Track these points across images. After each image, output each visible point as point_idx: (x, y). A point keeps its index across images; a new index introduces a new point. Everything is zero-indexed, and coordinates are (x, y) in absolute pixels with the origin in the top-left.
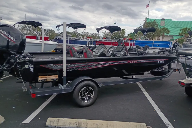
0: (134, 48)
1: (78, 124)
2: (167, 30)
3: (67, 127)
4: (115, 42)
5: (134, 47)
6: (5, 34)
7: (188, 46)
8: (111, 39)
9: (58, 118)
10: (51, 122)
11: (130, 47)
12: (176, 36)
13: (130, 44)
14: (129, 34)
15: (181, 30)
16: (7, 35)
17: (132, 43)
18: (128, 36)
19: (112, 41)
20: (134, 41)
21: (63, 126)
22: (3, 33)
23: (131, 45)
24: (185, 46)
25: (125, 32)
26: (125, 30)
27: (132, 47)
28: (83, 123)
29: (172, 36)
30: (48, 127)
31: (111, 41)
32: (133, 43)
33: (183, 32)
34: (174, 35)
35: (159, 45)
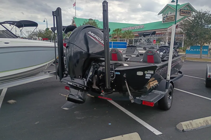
1: (206, 122)
3: (200, 127)
6: (95, 37)
7: (140, 47)
9: (189, 121)
10: (186, 126)
16: (97, 39)
21: (197, 127)
22: (92, 35)
28: (208, 121)
30: (186, 131)
35: (118, 46)
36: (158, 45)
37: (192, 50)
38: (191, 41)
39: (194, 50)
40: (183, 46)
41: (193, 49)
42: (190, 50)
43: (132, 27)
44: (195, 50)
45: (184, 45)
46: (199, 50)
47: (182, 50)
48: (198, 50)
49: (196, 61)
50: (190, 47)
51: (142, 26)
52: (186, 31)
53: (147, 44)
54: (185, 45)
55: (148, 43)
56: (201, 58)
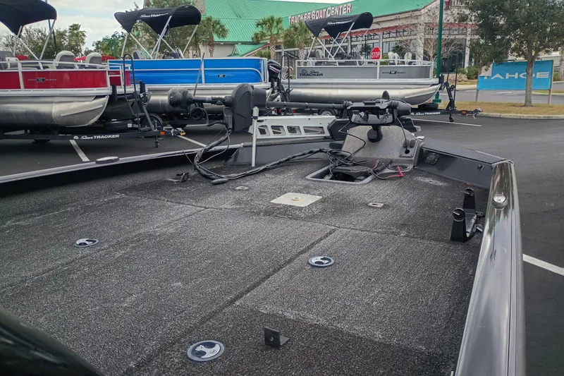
0: (133, 95)
2: (219, 24)
4: (36, 70)
5: (130, 89)
7: (315, 74)
8: (13, 60)
11: (114, 90)
12: (243, 43)
13: (108, 77)
14: (99, 42)
15: (258, 25)
17: (118, 73)
18: (97, 48)
19: (20, 70)
20: (124, 62)
23: (116, 82)
24: (304, 74)
25: (84, 35)
26: (81, 29)
27: (120, 90)
29: (232, 44)
31: (15, 66)
32: (121, 71)
33: (264, 31)
34: (237, 43)
35: (226, 75)
36: (379, 66)
37: (498, 76)
38: (494, 45)
39: (504, 76)
40: (466, 65)
41: (500, 74)
42: (492, 76)
43: (318, 12)
44: (508, 76)
45: (470, 60)
46: (521, 76)
47: (464, 77)
48: (516, 76)
49: (513, 115)
50: (491, 65)
51: (345, 6)
52: (479, 12)
53: (340, 64)
54: (473, 60)
55: (344, 61)
56: (528, 103)
